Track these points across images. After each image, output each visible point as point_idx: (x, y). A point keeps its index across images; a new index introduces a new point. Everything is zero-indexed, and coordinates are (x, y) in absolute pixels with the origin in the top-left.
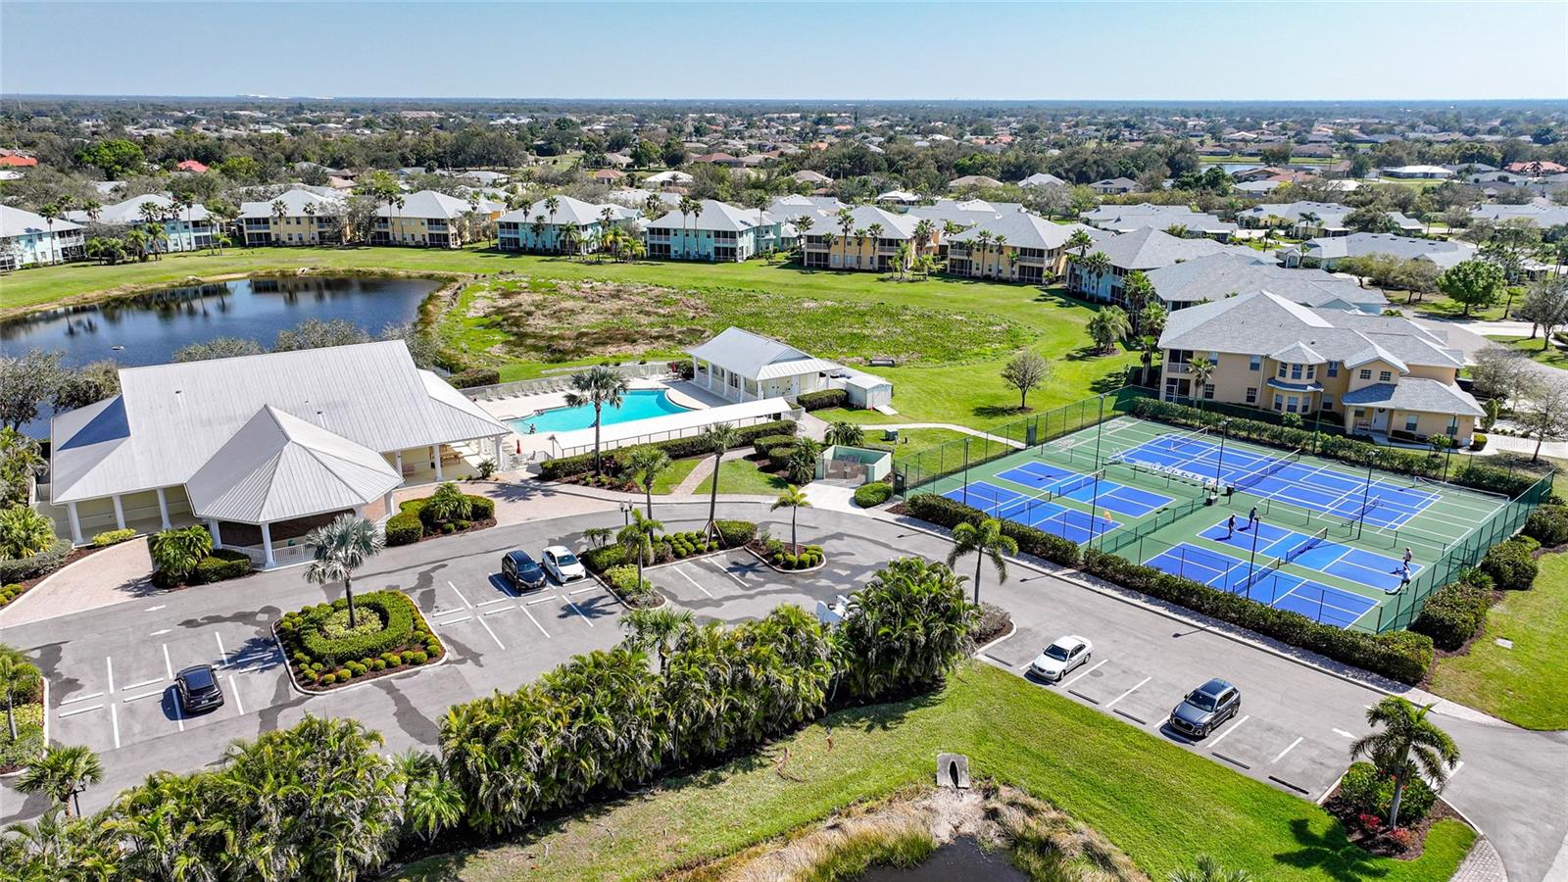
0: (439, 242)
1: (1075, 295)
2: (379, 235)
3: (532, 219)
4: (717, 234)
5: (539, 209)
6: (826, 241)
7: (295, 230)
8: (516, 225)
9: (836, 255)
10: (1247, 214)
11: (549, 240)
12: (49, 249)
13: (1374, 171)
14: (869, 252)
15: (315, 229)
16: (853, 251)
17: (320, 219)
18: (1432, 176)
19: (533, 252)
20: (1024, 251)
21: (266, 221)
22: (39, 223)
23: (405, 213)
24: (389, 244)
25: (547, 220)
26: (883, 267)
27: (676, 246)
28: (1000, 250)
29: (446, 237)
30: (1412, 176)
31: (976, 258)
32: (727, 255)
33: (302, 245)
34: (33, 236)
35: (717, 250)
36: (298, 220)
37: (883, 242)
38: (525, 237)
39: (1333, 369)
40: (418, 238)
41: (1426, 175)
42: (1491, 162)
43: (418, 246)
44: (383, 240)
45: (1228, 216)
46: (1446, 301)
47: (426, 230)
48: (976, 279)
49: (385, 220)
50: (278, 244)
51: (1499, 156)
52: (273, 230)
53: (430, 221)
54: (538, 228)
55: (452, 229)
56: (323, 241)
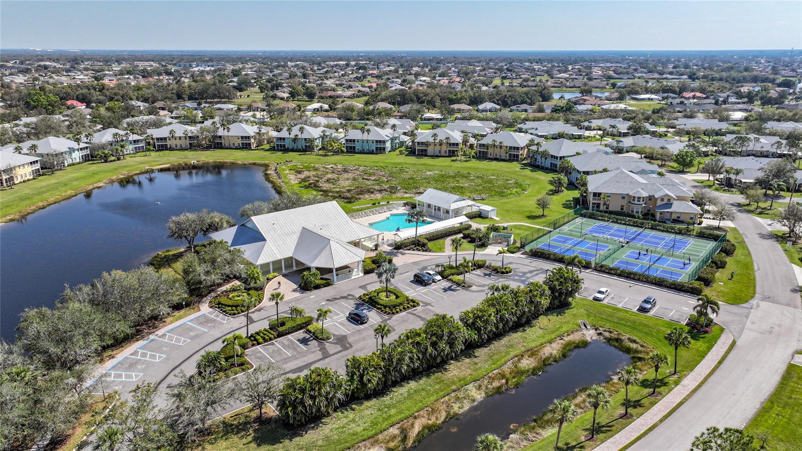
0: (246, 146)
1: (535, 166)
2: (216, 144)
3: (292, 136)
4: (377, 141)
5: (295, 131)
6: (427, 144)
7: (178, 142)
8: (284, 139)
9: (430, 150)
10: (586, 124)
11: (301, 145)
12: (77, 156)
13: (628, 97)
14: (444, 148)
15: (188, 142)
16: (438, 148)
17: (190, 137)
18: (652, 99)
19: (293, 150)
20: (511, 148)
21: (165, 139)
22: (74, 145)
23: (230, 134)
24: (222, 148)
25: (300, 137)
26: (452, 154)
27: (358, 147)
28: (501, 147)
29: (250, 144)
30: (643, 99)
31: (490, 150)
32: (381, 150)
33: (182, 149)
34: (72, 150)
35: (377, 148)
36: (180, 138)
37: (450, 144)
38: (287, 144)
39: (651, 198)
40: (236, 145)
41: (649, 99)
42: (674, 92)
43: (236, 148)
44: (219, 146)
45: (578, 124)
46: (675, 165)
47: (240, 141)
48: (492, 159)
49: (220, 137)
50: (171, 149)
51: (678, 90)
52: (169, 143)
53: (242, 137)
54: (295, 140)
55: (252, 140)
56: (192, 147)
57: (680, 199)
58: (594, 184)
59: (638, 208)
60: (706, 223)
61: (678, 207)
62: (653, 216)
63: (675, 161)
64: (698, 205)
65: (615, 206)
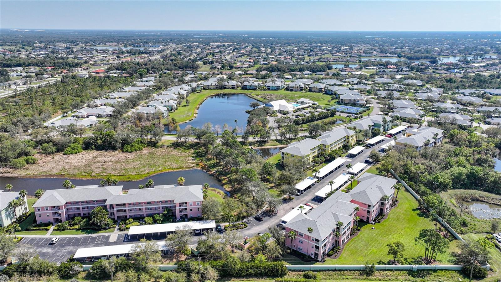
0: (234, 88)
1: (327, 94)
2: (223, 87)
3: (250, 85)
4: (277, 86)
5: (251, 83)
6: (293, 87)
7: (213, 87)
9: (294, 89)
10: (344, 80)
11: (252, 88)
13: (364, 68)
14: (299, 89)
15: (215, 87)
16: (297, 88)
17: (217, 85)
18: (374, 69)
19: (250, 89)
20: (319, 88)
23: (229, 84)
24: (226, 89)
25: (252, 85)
26: (301, 90)
27: (271, 88)
28: (316, 88)
30: (370, 69)
31: (313, 89)
32: (278, 89)
33: (214, 89)
37: (300, 87)
38: (248, 87)
39: (355, 100)
41: (373, 69)
42: (384, 66)
43: (230, 89)
44: (225, 88)
45: (341, 81)
46: (367, 93)
47: (232, 87)
48: (314, 92)
49: (226, 85)
50: (211, 89)
51: (386, 64)
52: (210, 87)
53: (232, 85)
55: (236, 86)
56: (217, 88)
57: (361, 100)
58: (341, 97)
59: (352, 102)
60: (367, 105)
61: (360, 102)
62: (355, 104)
63: (367, 92)
64: (366, 102)
65: (346, 102)
